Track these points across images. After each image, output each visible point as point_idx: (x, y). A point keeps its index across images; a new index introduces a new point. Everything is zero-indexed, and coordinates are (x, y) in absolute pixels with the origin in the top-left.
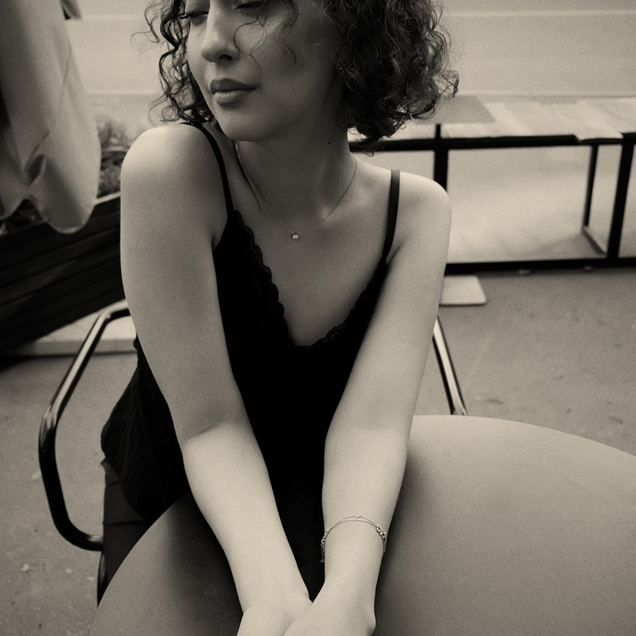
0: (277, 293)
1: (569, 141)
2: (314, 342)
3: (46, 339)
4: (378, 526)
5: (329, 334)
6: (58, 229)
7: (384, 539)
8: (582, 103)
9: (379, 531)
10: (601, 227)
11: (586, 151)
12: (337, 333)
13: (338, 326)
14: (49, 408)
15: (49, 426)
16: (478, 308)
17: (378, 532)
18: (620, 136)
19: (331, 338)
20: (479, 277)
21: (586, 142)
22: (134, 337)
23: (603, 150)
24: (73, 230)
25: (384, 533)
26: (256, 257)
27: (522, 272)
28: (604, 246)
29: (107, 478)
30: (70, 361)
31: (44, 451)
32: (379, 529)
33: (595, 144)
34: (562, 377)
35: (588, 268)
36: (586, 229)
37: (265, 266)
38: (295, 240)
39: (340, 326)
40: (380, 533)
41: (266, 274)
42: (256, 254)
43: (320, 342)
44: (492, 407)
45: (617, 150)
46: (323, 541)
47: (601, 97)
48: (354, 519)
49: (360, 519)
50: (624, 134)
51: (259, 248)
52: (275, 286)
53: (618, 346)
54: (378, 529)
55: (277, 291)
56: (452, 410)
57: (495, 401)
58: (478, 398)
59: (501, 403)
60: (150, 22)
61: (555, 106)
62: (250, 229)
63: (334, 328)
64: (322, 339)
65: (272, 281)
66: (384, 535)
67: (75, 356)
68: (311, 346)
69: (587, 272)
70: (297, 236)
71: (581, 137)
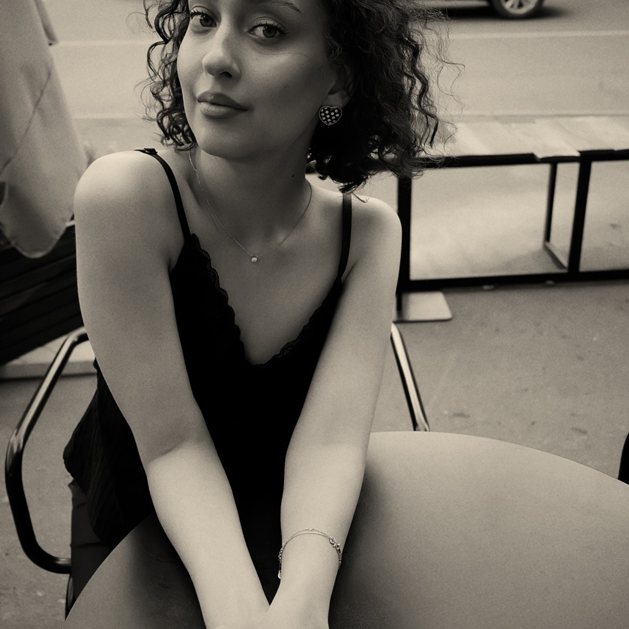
0: (234, 315)
1: (528, 159)
2: (268, 360)
3: (16, 362)
4: (332, 538)
5: (283, 350)
6: (25, 254)
7: (339, 550)
8: (540, 123)
9: (333, 543)
10: (561, 241)
11: (546, 168)
12: (291, 348)
13: (291, 342)
14: (15, 432)
15: (15, 450)
16: (444, 324)
17: (331, 544)
18: (577, 154)
19: (285, 354)
20: (445, 293)
21: (545, 160)
22: (94, 359)
23: (561, 167)
24: (39, 255)
25: (338, 545)
26: (213, 281)
27: (486, 287)
28: (565, 261)
29: (74, 500)
30: (37, 384)
31: (11, 475)
32: (333, 541)
33: (554, 162)
34: (526, 390)
35: (550, 282)
36: (547, 244)
37: (221, 289)
38: (254, 263)
39: (294, 341)
40: (333, 544)
41: (222, 297)
42: (212, 278)
43: (275, 358)
44: (458, 421)
45: (575, 167)
46: (280, 556)
47: (559, 116)
48: (308, 532)
49: (314, 532)
50: (581, 152)
51: (216, 271)
52: (231, 308)
53: (580, 358)
54: (331, 541)
55: (234, 313)
56: (415, 426)
57: (461, 415)
58: (446, 412)
59: (468, 417)
60: (147, 8)
61: (513, 125)
62: (207, 253)
63: (287, 344)
64: (277, 355)
65: (229, 304)
66: (338, 546)
67: (42, 379)
68: (266, 364)
69: (549, 286)
70: (256, 259)
71: (540, 155)
